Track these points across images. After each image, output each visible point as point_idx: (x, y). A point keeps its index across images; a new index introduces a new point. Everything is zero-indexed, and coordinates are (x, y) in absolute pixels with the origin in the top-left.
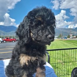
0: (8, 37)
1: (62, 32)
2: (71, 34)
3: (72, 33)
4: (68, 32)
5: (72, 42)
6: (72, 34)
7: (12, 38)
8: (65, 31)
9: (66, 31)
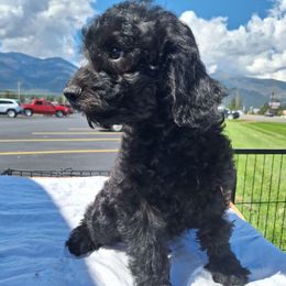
0: (42, 99)
1: (242, 90)
2: (273, 100)
3: (279, 97)
4: (264, 94)
5: (279, 132)
6: (278, 101)
7: (55, 103)
8: (252, 88)
9: (255, 90)
